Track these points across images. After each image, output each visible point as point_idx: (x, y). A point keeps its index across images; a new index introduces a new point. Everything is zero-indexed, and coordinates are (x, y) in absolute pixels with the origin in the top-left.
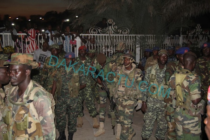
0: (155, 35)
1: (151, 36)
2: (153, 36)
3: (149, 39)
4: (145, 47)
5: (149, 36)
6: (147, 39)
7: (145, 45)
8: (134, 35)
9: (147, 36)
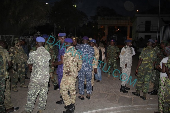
0: (15, 36)
1: (13, 36)
2: (14, 36)
3: (12, 37)
4: (9, 42)
5: (12, 36)
6: (11, 37)
7: (9, 41)
8: (2, 35)
9: (11, 36)
